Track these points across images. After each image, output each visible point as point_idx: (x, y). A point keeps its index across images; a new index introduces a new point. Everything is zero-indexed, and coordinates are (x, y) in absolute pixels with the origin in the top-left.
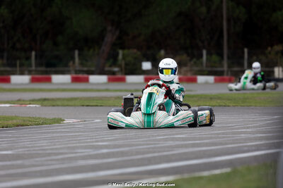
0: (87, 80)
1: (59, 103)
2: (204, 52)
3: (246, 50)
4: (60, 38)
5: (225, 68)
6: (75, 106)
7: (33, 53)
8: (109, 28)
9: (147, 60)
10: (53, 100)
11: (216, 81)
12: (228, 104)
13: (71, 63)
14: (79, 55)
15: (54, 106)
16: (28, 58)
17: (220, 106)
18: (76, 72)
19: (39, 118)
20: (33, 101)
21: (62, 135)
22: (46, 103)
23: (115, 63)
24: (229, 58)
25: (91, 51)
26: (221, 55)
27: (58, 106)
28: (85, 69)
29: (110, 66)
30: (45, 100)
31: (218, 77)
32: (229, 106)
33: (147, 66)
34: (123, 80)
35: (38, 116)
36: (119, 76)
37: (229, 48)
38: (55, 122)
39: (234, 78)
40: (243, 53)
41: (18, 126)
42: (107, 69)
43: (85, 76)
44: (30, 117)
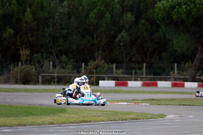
0: (183, 86)
4: (164, 54)
6: (174, 105)
7: (145, 65)
10: (158, 100)
13: (171, 73)
14: (178, 67)
15: (159, 105)
16: (141, 68)
18: (175, 79)
19: (149, 114)
20: (144, 100)
25: (187, 64)
27: (162, 104)
28: (182, 77)
29: (200, 76)
30: (152, 100)
35: (148, 112)
38: (160, 117)
41: (133, 119)
42: (197, 77)
43: (182, 82)
44: (142, 113)
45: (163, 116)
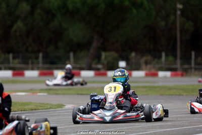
0: (79, 74)
1: (60, 92)
2: (163, 54)
3: (193, 53)
4: (60, 44)
5: (178, 66)
6: (72, 94)
7: (41, 55)
8: (95, 37)
9: (123, 60)
10: (55, 90)
11: (172, 75)
12: (182, 94)
15: (57, 94)
16: (37, 58)
17: (176, 95)
19: (47, 104)
20: (42, 90)
21: (65, 117)
22: (51, 92)
23: (99, 62)
24: (181, 58)
25: (83, 53)
26: (175, 56)
27: (59, 94)
28: (78, 66)
30: (50, 89)
31: (173, 73)
32: (183, 95)
33: (122, 64)
34: (105, 74)
35: (46, 102)
36: (102, 71)
37: (181, 51)
38: (59, 107)
39: (184, 74)
40: (191, 55)
41: (32, 110)
42: (94, 66)
43: (78, 71)
44: (40, 103)
45: (61, 106)
